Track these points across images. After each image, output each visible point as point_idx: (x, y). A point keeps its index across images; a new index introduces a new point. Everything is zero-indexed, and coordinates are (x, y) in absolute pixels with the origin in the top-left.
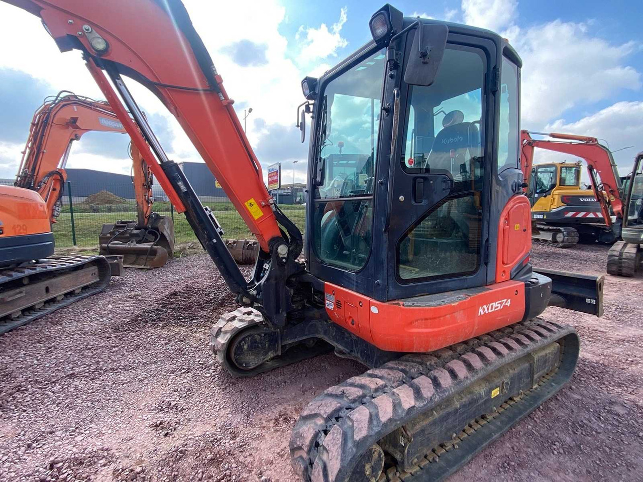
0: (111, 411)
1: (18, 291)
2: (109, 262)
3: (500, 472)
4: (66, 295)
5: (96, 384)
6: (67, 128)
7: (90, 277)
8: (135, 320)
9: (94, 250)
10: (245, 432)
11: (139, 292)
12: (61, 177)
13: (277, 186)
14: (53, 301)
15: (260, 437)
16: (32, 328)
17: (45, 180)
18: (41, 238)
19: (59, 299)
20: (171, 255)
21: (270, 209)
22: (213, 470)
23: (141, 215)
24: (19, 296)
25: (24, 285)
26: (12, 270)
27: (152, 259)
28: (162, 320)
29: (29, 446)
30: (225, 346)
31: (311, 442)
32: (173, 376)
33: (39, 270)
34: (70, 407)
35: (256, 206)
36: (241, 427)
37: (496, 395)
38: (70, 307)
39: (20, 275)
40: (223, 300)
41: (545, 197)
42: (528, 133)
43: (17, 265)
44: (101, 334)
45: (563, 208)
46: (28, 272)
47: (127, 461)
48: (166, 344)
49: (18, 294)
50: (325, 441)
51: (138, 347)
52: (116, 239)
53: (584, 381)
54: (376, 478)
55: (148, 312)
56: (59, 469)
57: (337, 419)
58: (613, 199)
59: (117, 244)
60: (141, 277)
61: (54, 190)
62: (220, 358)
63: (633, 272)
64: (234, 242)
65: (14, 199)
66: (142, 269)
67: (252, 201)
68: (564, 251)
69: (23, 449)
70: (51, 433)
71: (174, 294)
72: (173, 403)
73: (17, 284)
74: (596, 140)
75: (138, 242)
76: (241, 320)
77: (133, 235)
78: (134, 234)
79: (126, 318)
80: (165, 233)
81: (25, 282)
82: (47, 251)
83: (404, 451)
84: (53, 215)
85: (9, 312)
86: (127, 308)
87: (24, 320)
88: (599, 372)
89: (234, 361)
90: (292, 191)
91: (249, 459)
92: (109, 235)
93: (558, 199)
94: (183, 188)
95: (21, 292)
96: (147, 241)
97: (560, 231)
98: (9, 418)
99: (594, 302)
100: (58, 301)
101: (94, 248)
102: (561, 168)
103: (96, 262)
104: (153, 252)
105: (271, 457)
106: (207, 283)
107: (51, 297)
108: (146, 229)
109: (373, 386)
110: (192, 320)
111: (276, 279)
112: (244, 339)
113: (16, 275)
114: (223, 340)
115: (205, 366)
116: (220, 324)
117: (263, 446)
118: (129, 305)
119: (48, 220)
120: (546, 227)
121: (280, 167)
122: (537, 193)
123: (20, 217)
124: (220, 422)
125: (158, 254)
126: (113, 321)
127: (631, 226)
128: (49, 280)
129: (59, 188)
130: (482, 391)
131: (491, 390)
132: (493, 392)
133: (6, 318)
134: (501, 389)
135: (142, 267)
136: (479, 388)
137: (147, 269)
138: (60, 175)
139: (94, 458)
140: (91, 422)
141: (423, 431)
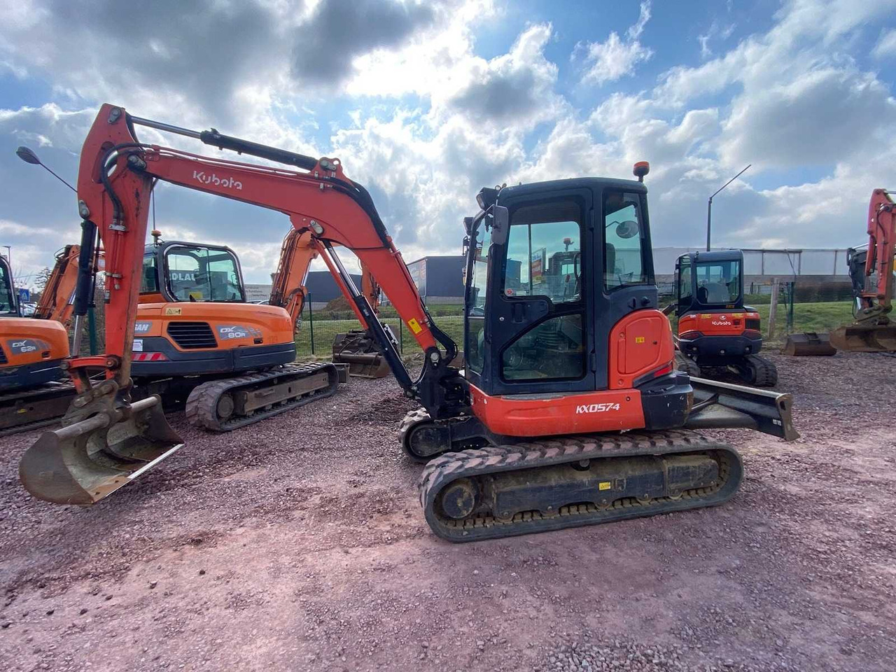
0: (325, 471)
1: (270, 388)
2: (338, 369)
4: (303, 396)
5: (318, 456)
6: (308, 249)
7: (321, 382)
8: (352, 419)
9: (328, 360)
11: (360, 398)
12: (303, 293)
14: (292, 400)
16: (279, 419)
17: (291, 297)
18: (288, 346)
19: (297, 398)
21: (426, 326)
22: (377, 505)
24: (271, 392)
25: (274, 385)
26: (267, 372)
27: (377, 369)
28: (371, 420)
29: (276, 480)
30: (405, 435)
31: (425, 479)
32: (370, 457)
33: (285, 372)
34: (300, 466)
35: (416, 323)
37: (605, 488)
38: (306, 406)
39: (272, 376)
42: (886, 194)
43: (270, 368)
44: (326, 426)
46: (278, 374)
47: (328, 494)
48: (370, 437)
49: (269, 391)
50: (431, 476)
51: (350, 436)
52: (346, 349)
54: (467, 512)
55: (363, 414)
56: (291, 492)
57: (442, 467)
59: (347, 353)
60: (366, 385)
61: (297, 304)
65: (270, 316)
66: (367, 378)
67: (413, 320)
69: (272, 481)
70: (288, 476)
71: (388, 401)
72: (365, 472)
73: (268, 383)
75: (366, 352)
76: (419, 416)
77: (362, 345)
78: (362, 343)
79: (345, 417)
81: (275, 382)
82: (291, 358)
83: (494, 502)
84: (296, 327)
85: (263, 405)
86: (348, 410)
87: (272, 413)
89: (412, 447)
91: (402, 504)
92: (341, 345)
94: (366, 313)
95: (272, 390)
96: (372, 350)
98: (264, 467)
99: (779, 423)
100: (297, 401)
101: (329, 357)
103: (328, 369)
104: (377, 362)
107: (292, 396)
111: (430, 379)
112: (419, 431)
113: (270, 376)
114: (404, 430)
116: (405, 418)
118: (350, 408)
119: (292, 332)
123: (273, 331)
124: (392, 485)
125: (381, 364)
126: (335, 418)
128: (291, 383)
129: (300, 302)
130: (585, 480)
131: (598, 482)
132: (601, 485)
133: (262, 410)
134: (613, 485)
135: (367, 376)
136: (584, 478)
137: (372, 379)
138: (302, 291)
139: (310, 491)
140: (312, 474)
141: (512, 493)
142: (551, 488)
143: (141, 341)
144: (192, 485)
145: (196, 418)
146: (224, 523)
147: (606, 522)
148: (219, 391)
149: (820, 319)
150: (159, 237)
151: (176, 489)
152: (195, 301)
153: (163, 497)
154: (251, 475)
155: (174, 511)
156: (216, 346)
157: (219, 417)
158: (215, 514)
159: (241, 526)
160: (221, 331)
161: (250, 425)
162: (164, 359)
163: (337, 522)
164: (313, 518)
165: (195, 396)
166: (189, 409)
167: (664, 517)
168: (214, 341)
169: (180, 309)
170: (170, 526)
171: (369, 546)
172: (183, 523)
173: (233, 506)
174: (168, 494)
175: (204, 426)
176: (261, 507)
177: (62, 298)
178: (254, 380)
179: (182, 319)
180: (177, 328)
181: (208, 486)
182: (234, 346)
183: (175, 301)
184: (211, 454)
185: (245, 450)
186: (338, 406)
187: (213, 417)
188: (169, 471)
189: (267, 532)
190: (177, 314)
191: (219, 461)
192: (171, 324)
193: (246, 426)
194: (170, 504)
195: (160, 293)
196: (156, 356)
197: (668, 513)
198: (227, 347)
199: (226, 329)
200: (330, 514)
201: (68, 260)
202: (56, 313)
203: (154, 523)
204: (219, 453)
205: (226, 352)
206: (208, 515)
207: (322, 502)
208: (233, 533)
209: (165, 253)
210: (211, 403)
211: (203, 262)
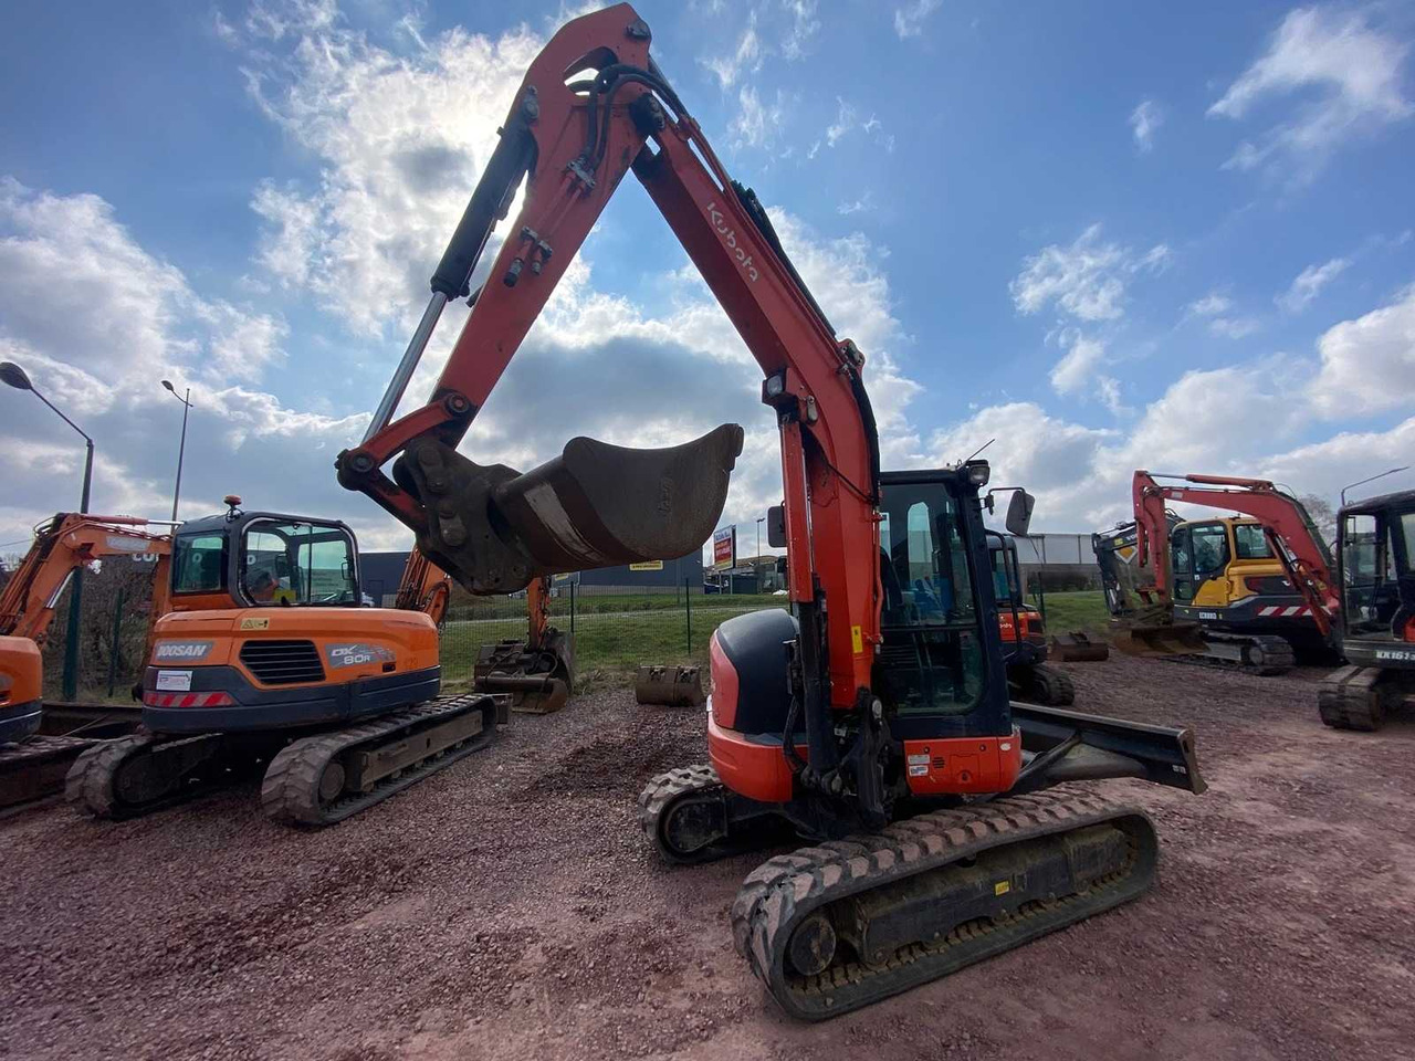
0: (528, 893)
1: (401, 743)
2: (497, 703)
3: (995, 984)
4: (446, 750)
5: (505, 863)
7: (472, 727)
8: (535, 787)
10: (682, 923)
11: (533, 749)
12: (447, 588)
13: (730, 563)
14: (431, 759)
15: (702, 930)
16: (411, 794)
17: (432, 595)
18: (428, 674)
19: (439, 755)
20: (571, 691)
22: (648, 956)
23: (534, 631)
24: (402, 750)
25: (407, 737)
26: (401, 715)
27: (546, 698)
28: (569, 788)
29: (450, 920)
30: (657, 818)
31: (752, 909)
32: (591, 859)
33: (423, 715)
34: (481, 884)
36: (678, 918)
37: (1003, 892)
38: (452, 767)
39: (406, 723)
40: (649, 762)
41: (1214, 579)
42: (1149, 476)
43: (406, 709)
45: (1252, 598)
46: (414, 719)
47: (553, 941)
48: (579, 819)
49: (400, 747)
50: (765, 905)
51: (545, 821)
52: (498, 667)
53: (1178, 894)
54: (826, 961)
55: (550, 777)
56: (487, 942)
57: (780, 886)
58: (1321, 586)
59: (498, 675)
60: (533, 725)
61: (436, 606)
62: (651, 836)
63: (1369, 722)
64: (662, 671)
65: (408, 627)
66: (531, 713)
68: (1267, 681)
69: (444, 922)
70: (469, 909)
71: (581, 752)
72: (596, 889)
73: (398, 735)
74: (1270, 484)
75: (529, 672)
76: (676, 785)
77: (521, 662)
78: (523, 660)
79: (523, 784)
80: (564, 657)
81: (407, 732)
82: (432, 692)
83: (861, 937)
85: (389, 773)
86: (523, 771)
88: (1205, 883)
89: (668, 839)
90: (756, 569)
91: (688, 949)
92: (487, 662)
93: (1240, 583)
95: (404, 745)
96: (538, 671)
97: (1252, 643)
98: (420, 892)
99: (1183, 770)
100: (439, 759)
102: (1235, 527)
104: (547, 688)
105: (713, 949)
106: (624, 736)
107: (431, 753)
108: (539, 651)
109: (824, 857)
110: (609, 789)
112: (679, 810)
113: (403, 722)
114: (654, 810)
115: (631, 850)
116: (651, 789)
117: (705, 938)
118: (524, 767)
120: (1226, 636)
121: (734, 532)
122: (1197, 573)
123: (413, 649)
124: (653, 911)
125: (554, 692)
126: (507, 788)
127: (1358, 637)
128: (430, 731)
129: (442, 604)
130: (978, 882)
131: (992, 883)
132: (997, 886)
133: (387, 780)
134: (1013, 886)
135: (533, 710)
136: (975, 879)
137: (540, 714)
138: (446, 586)
139: (519, 936)
140: (508, 901)
141: (887, 917)
142: (936, 901)
143: (190, 673)
144: (297, 944)
145: (280, 806)
146: (381, 1028)
147: (1014, 948)
148: (325, 754)
149: (1065, 614)
150: (237, 506)
151: (268, 957)
152: (289, 606)
153: (247, 977)
154: (401, 912)
155: (277, 1007)
156: (322, 678)
157: (321, 800)
158: (358, 1006)
159: (419, 1031)
160: (334, 654)
161: (369, 808)
162: (229, 704)
163: (594, 1002)
164: (546, 996)
165: (281, 765)
166: (268, 789)
167: (1081, 927)
168: (321, 670)
169: (268, 619)
170: (276, 1043)
171: (674, 1050)
172: (301, 1035)
173: (389, 985)
174: (256, 968)
175: (294, 817)
176: (443, 981)
177: (37, 597)
178: (380, 731)
179: (273, 636)
180: (259, 652)
181: (329, 944)
182: (353, 677)
183: (250, 605)
184: (314, 872)
185: (374, 859)
186: (504, 767)
187: (312, 802)
188: (243, 915)
189: (474, 1039)
190: (262, 628)
191: (333, 887)
192: (247, 643)
193: (363, 811)
194: (265, 993)
195: (227, 592)
196: (215, 699)
197: (1083, 921)
198: (340, 681)
199: (342, 650)
200: (573, 984)
201: (57, 537)
202: (23, 625)
203: (243, 1039)
204: (327, 870)
205: (338, 687)
206: (347, 1012)
207: (550, 959)
208: (407, 1048)
209: (244, 531)
210: (310, 777)
211: (294, 543)
